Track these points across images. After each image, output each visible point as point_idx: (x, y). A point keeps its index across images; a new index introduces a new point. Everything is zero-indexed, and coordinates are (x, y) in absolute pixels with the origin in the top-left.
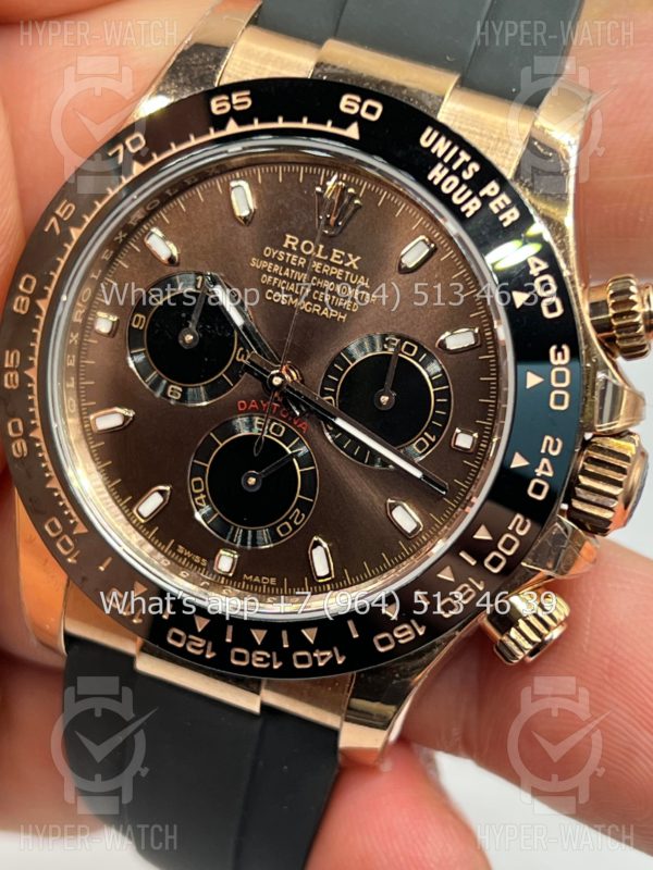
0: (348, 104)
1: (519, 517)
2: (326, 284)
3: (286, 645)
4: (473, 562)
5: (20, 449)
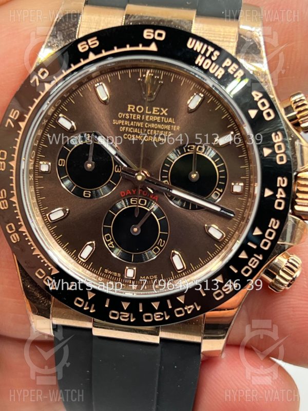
0: (147, 34)
1: (272, 220)
2: (153, 125)
3: (170, 307)
4: (255, 247)
5: (15, 238)
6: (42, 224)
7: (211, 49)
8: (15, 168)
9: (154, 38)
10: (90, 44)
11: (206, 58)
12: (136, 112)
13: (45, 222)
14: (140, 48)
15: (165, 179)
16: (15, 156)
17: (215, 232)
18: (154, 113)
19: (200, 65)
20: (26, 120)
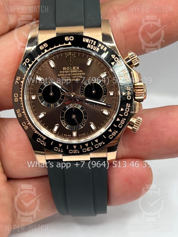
1: (127, 104)
2: (74, 74)
3: (93, 145)
4: (122, 116)
5: (26, 128)
6: (36, 121)
7: (92, 41)
8: (22, 100)
9: (69, 40)
10: (44, 46)
11: (91, 45)
12: (67, 70)
13: (37, 119)
14: (65, 45)
15: (82, 95)
16: (21, 95)
17: (106, 112)
18: (74, 69)
19: (89, 48)
20: (24, 80)
